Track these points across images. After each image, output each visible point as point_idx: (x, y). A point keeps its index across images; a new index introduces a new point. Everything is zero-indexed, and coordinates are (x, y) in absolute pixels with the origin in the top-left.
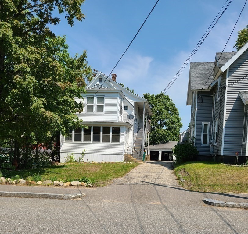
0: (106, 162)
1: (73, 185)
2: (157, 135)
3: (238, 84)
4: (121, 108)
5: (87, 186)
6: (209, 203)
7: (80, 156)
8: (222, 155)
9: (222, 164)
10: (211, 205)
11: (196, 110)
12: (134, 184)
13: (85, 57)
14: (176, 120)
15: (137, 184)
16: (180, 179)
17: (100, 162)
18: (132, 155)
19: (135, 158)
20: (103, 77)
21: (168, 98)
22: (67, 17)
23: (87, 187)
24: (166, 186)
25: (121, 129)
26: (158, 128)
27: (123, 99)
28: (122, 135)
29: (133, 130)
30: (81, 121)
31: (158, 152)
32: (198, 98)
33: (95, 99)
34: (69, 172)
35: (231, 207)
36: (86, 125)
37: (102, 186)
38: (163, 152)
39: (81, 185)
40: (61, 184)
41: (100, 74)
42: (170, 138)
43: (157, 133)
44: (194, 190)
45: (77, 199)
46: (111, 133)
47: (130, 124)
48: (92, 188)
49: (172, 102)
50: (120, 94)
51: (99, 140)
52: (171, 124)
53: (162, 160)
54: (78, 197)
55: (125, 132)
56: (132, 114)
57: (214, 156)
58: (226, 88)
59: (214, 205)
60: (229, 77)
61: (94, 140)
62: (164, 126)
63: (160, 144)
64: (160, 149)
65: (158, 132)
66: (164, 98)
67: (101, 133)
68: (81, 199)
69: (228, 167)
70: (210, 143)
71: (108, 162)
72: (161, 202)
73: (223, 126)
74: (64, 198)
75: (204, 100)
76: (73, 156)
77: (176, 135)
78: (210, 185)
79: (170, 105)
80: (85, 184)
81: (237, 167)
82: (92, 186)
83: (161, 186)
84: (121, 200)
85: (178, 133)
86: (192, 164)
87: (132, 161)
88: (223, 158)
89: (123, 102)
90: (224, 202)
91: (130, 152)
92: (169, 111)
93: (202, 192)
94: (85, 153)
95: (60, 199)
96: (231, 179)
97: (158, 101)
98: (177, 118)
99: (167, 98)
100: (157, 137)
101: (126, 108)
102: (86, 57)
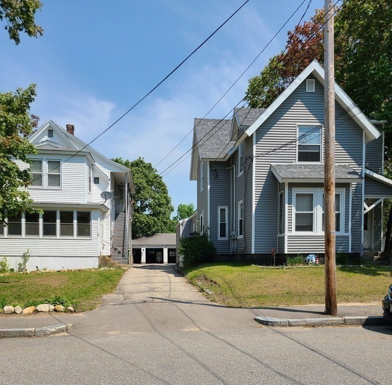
0: (70, 269)
1: (41, 311)
2: (138, 223)
3: (274, 154)
4: (90, 181)
5: (67, 311)
6: (266, 323)
7: (21, 261)
8: (253, 252)
9: (254, 265)
10: (268, 325)
11: (209, 189)
12: (141, 303)
13: (33, 94)
14: (165, 202)
15: (145, 302)
16: (204, 291)
17: (60, 270)
18: (110, 256)
19: (116, 262)
20: (54, 128)
21: (151, 167)
22: (8, 28)
23: (65, 312)
24: (191, 303)
25: (93, 215)
26: (138, 213)
27: (91, 166)
28: (95, 224)
29: (110, 216)
30: (30, 202)
31: (140, 250)
32: (211, 171)
33: (45, 165)
34: (13, 290)
35: (295, 326)
36: (40, 208)
37: (91, 310)
38: (147, 250)
39: (55, 310)
40: (18, 312)
41: (50, 123)
42: (156, 228)
43: (136, 220)
44: (234, 305)
45: (61, 334)
46: (75, 222)
47: (106, 207)
48: (75, 315)
49: (157, 173)
50: (87, 158)
51: (54, 233)
52: (157, 207)
53: (146, 263)
54: (62, 331)
55: (99, 219)
56: (107, 191)
57: (237, 255)
58: (253, 159)
59: (272, 325)
60: (256, 144)
61: (45, 233)
62: (147, 209)
63: (142, 237)
64: (143, 246)
65: (138, 219)
66: (144, 167)
67: (58, 221)
68: (67, 334)
69: (264, 269)
70: (230, 237)
71: (73, 270)
72: (198, 327)
73: (252, 212)
74: (36, 334)
75: (219, 174)
76: (6, 261)
77: (165, 223)
78: (253, 297)
79: (155, 178)
80: (61, 307)
81: (276, 269)
82: (75, 311)
83: (183, 302)
84: (136, 330)
85: (168, 221)
86: (212, 267)
87: (112, 265)
88: (255, 256)
89: (91, 172)
90: (285, 320)
91: (107, 252)
92: (153, 187)
93: (246, 308)
94: (29, 256)
95: (29, 336)
96: (275, 286)
97: (136, 170)
98: (165, 197)
99: (149, 167)
100: (137, 227)
101: (97, 180)
102: (36, 94)
